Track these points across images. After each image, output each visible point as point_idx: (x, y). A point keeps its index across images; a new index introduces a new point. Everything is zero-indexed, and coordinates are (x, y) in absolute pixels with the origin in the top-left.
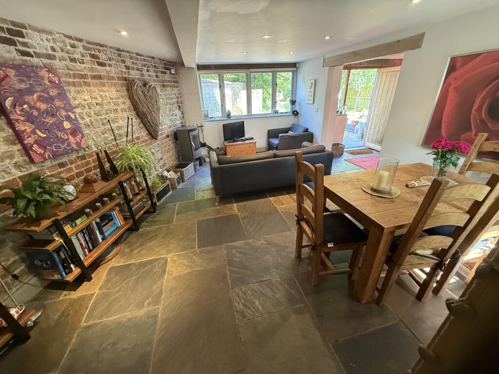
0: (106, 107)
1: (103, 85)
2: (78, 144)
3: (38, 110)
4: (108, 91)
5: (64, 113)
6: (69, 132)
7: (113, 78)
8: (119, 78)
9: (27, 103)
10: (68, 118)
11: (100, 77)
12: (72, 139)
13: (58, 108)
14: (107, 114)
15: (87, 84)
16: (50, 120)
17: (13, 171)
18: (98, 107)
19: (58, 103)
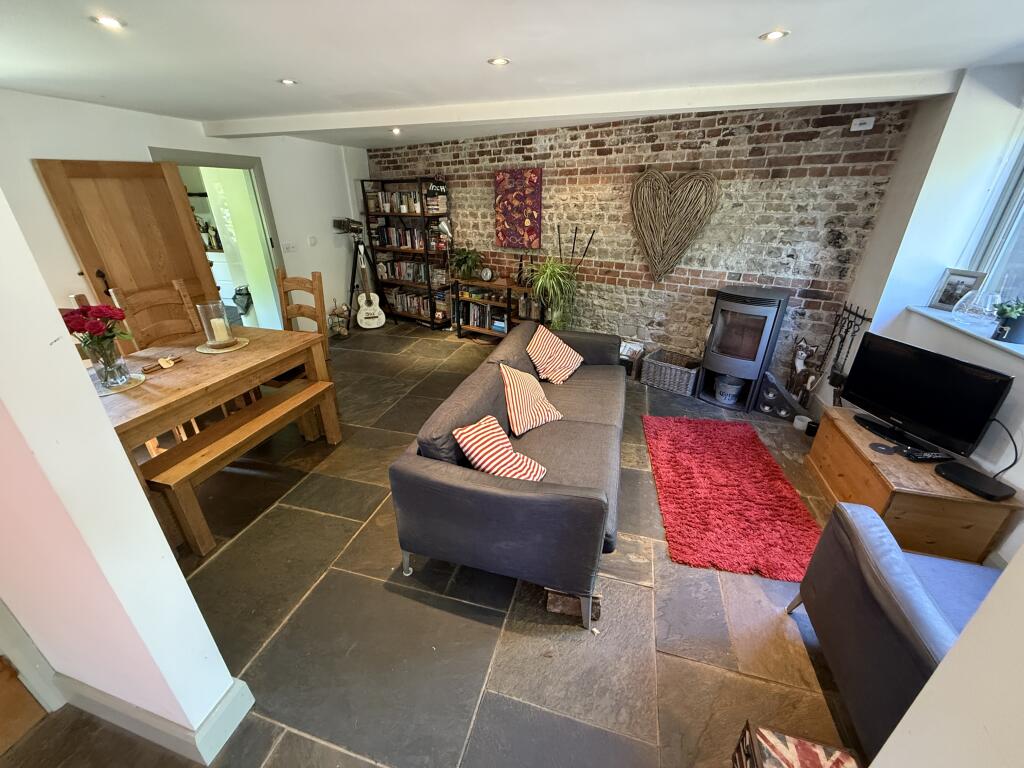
0: (586, 210)
1: (596, 181)
2: (530, 243)
3: (512, 205)
4: (599, 189)
5: (529, 211)
6: (526, 229)
7: (616, 170)
8: (626, 170)
9: (507, 200)
10: (531, 216)
11: (594, 171)
12: (526, 237)
13: (527, 206)
14: (583, 219)
15: (572, 181)
16: (517, 216)
17: (490, 247)
18: (576, 209)
19: (528, 202)
